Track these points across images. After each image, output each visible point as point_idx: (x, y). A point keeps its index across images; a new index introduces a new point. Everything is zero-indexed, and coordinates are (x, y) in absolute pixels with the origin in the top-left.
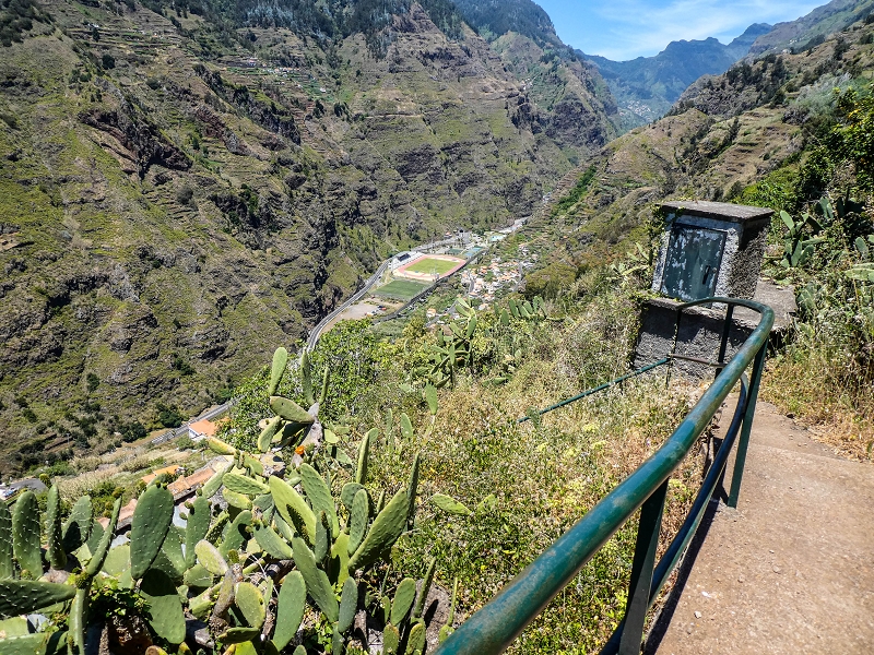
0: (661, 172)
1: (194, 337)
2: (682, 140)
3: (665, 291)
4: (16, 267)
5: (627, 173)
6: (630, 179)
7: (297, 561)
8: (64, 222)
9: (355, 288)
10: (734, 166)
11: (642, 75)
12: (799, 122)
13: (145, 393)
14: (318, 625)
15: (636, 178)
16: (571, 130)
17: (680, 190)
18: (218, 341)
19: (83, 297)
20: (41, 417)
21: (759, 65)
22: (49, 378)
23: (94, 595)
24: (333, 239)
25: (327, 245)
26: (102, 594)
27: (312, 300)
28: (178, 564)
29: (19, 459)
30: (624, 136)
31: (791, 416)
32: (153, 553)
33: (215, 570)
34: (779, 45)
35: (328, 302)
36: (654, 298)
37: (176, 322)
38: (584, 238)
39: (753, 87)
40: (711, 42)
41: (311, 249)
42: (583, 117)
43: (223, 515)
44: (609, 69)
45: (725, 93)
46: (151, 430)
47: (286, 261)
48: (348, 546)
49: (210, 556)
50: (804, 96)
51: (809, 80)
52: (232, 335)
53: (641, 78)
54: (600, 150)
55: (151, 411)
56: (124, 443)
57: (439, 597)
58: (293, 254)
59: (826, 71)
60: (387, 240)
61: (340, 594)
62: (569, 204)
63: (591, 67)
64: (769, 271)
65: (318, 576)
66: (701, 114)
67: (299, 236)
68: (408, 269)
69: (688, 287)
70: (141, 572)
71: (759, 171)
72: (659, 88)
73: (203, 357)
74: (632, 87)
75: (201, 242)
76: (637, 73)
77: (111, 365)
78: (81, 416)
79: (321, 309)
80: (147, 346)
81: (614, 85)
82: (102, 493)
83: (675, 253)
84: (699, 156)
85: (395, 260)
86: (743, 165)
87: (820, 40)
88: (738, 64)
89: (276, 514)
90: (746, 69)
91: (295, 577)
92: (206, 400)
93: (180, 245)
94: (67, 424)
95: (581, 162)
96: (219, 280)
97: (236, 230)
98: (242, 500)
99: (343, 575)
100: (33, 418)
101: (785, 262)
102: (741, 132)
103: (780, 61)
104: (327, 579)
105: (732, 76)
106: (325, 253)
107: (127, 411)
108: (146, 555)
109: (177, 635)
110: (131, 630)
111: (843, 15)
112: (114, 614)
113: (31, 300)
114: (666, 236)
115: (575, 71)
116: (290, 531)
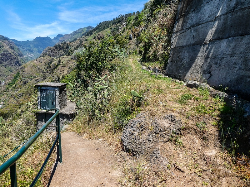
0: (41, 73)
2: (45, 64)
3: (42, 108)
5: (30, 74)
6: (32, 75)
10: (61, 71)
11: (29, 45)
12: (75, 59)
15: (34, 75)
16: (8, 61)
17: (48, 78)
21: (62, 45)
30: (27, 63)
31: (78, 134)
34: (66, 40)
36: (39, 111)
38: (20, 95)
39: (62, 50)
40: (48, 38)
42: (12, 57)
44: (18, 43)
45: (55, 52)
50: (75, 53)
51: (75, 49)
53: (29, 46)
54: (19, 67)
59: (79, 47)
62: (12, 85)
63: (11, 42)
64: (70, 98)
66: (50, 57)
69: (48, 106)
71: (68, 72)
72: (35, 49)
74: (27, 49)
76: (28, 45)
81: (20, 48)
83: (42, 98)
84: (51, 68)
86: (64, 70)
87: (76, 39)
88: (57, 44)
90: (59, 46)
95: (14, 71)
101: (73, 96)
102: (61, 62)
103: (67, 44)
105: (56, 47)
111: (80, 34)
114: (39, 93)
115: (6, 43)
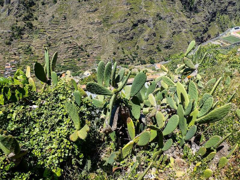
1: (164, 41)
4: (128, 15)
7: (178, 112)
8: (141, 4)
9: (215, 36)
13: (148, 53)
14: (178, 134)
18: (169, 44)
19: (141, 25)
20: (125, 53)
22: (129, 44)
23: (118, 97)
24: (214, 18)
25: (211, 20)
26: (120, 98)
27: (200, 37)
28: (143, 98)
29: (119, 62)
32: (137, 92)
33: (152, 104)
35: (205, 39)
37: (160, 36)
41: (206, 20)
43: (159, 89)
46: (147, 63)
47: (196, 23)
48: (198, 114)
49: (152, 99)
52: (174, 43)
55: (148, 58)
56: (140, 64)
57: (224, 145)
58: (199, 21)
60: (233, 22)
61: (189, 128)
65: (183, 119)
67: (203, 15)
68: (236, 33)
70: (132, 96)
73: (165, 47)
75: (174, 14)
77: (143, 44)
78: (133, 55)
79: (202, 41)
80: (152, 41)
82: (133, 74)
85: (233, 29)
89: (176, 94)
91: (176, 117)
92: (162, 59)
93: (168, 14)
94: (130, 56)
96: (175, 26)
97: (184, 11)
98: (166, 86)
99: (192, 123)
100: (124, 53)
104: (186, 121)
106: (210, 22)
107: (143, 57)
108: (135, 91)
109: (137, 117)
110: (125, 111)
112: (122, 105)
113: (130, 24)
116: (179, 101)
